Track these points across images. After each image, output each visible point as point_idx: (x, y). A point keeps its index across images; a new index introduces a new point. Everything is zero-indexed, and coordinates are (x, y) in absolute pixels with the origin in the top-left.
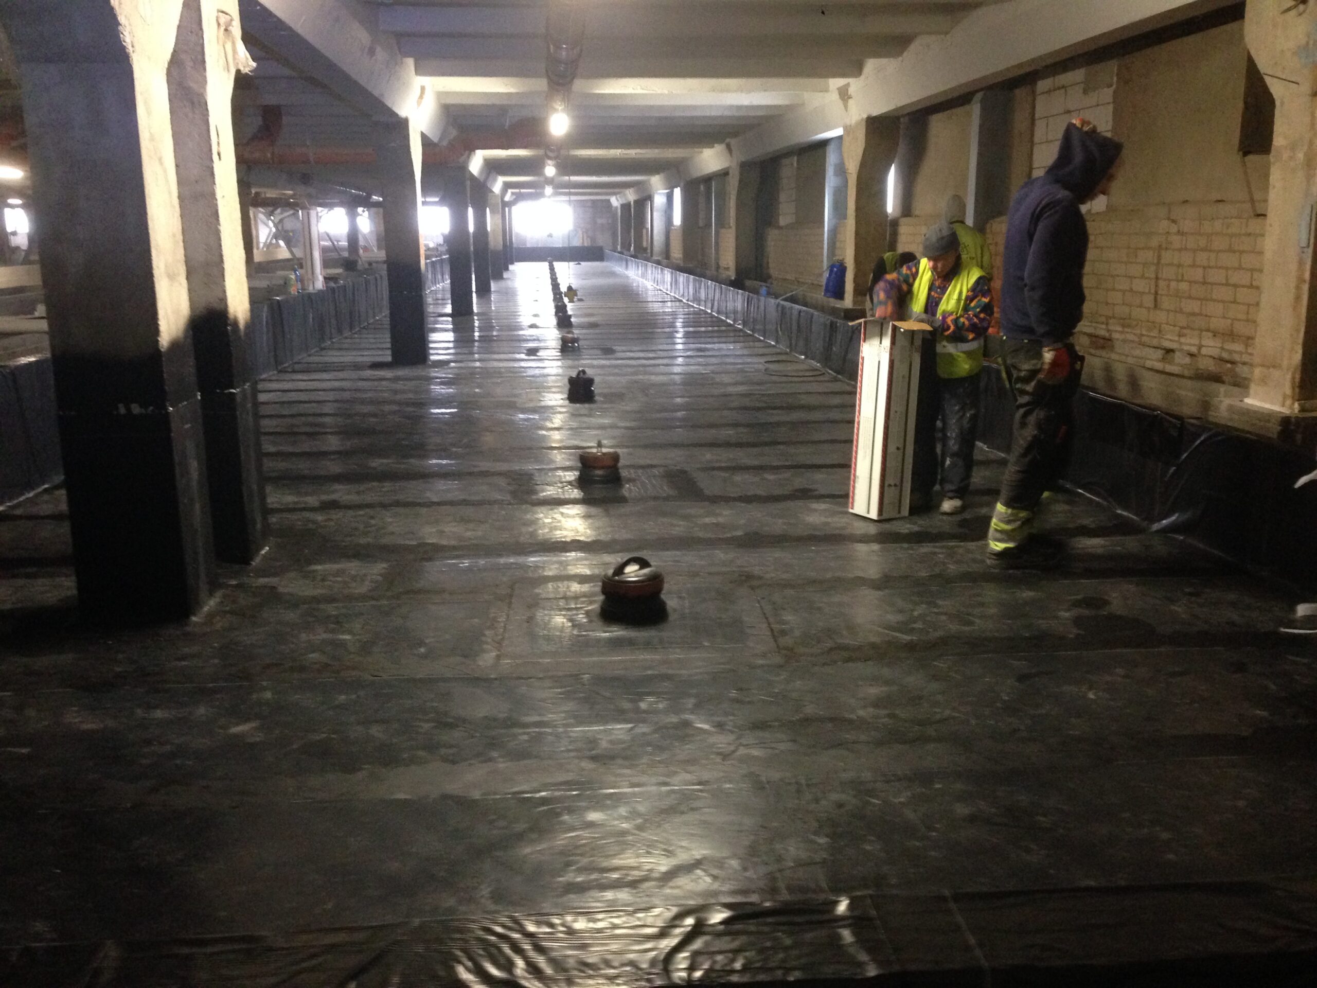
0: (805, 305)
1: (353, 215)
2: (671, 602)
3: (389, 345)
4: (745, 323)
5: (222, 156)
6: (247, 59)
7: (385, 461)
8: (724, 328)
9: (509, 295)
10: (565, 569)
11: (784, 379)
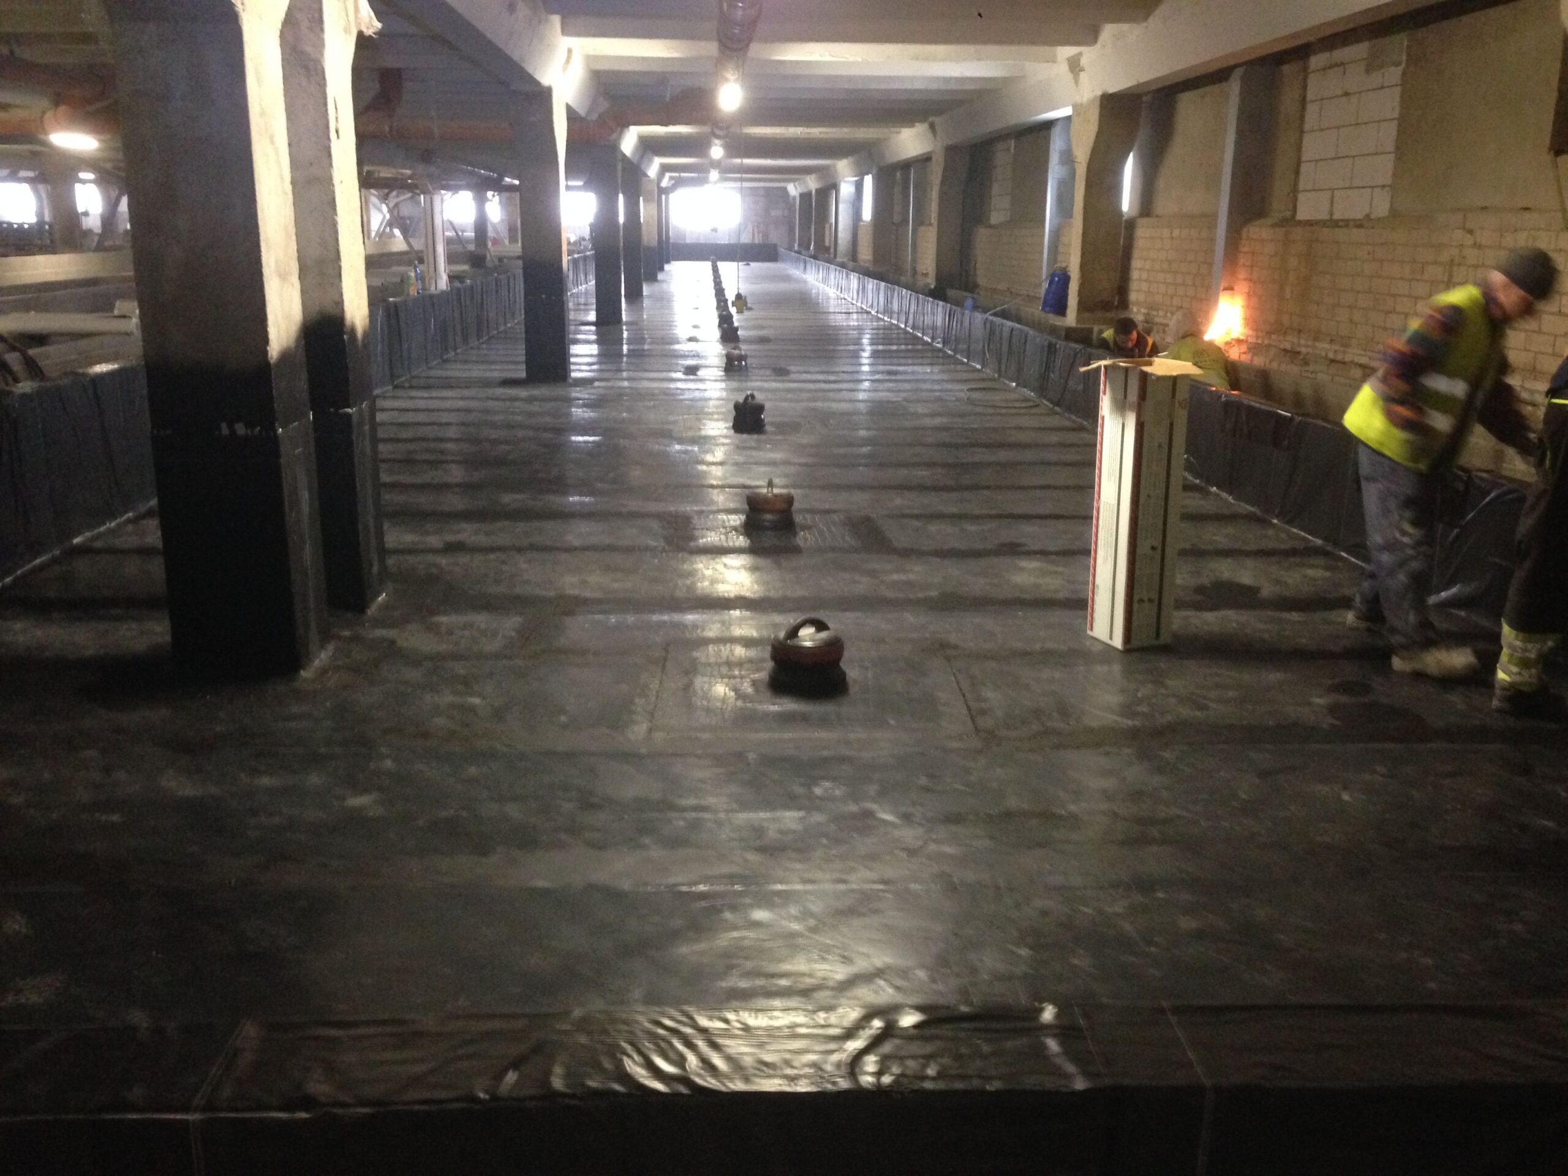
0: (1019, 321)
1: (481, 201)
2: (852, 674)
3: (523, 358)
4: (945, 342)
5: (340, 133)
6: (371, 18)
7: (517, 496)
8: (920, 347)
9: (664, 300)
10: (728, 628)
11: (991, 411)
